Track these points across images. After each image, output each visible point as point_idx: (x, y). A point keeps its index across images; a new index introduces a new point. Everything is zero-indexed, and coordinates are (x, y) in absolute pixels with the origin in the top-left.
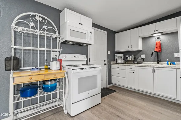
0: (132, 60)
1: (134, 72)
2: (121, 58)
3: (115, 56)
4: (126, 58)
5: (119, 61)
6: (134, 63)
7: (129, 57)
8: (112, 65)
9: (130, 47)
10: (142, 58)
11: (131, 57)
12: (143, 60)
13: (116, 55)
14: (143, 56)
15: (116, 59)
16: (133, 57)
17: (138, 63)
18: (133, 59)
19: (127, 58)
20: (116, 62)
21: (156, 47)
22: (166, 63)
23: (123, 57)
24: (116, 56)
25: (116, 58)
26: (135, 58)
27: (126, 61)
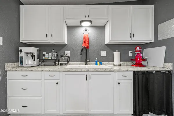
0: (52, 59)
1: (57, 83)
2: (33, 56)
3: (18, 51)
4: (41, 56)
5: (29, 61)
6: (55, 65)
7: (47, 55)
8: (8, 73)
9: (49, 36)
10: (67, 57)
11: (50, 54)
12: (69, 59)
13: (20, 48)
14: (68, 53)
15: (22, 58)
16: (54, 54)
17: (61, 65)
18: (54, 58)
19: (44, 55)
20: (21, 63)
21: (85, 42)
22: (95, 63)
23: (36, 55)
24: (21, 51)
25: (20, 56)
26: (57, 55)
27: (43, 61)
